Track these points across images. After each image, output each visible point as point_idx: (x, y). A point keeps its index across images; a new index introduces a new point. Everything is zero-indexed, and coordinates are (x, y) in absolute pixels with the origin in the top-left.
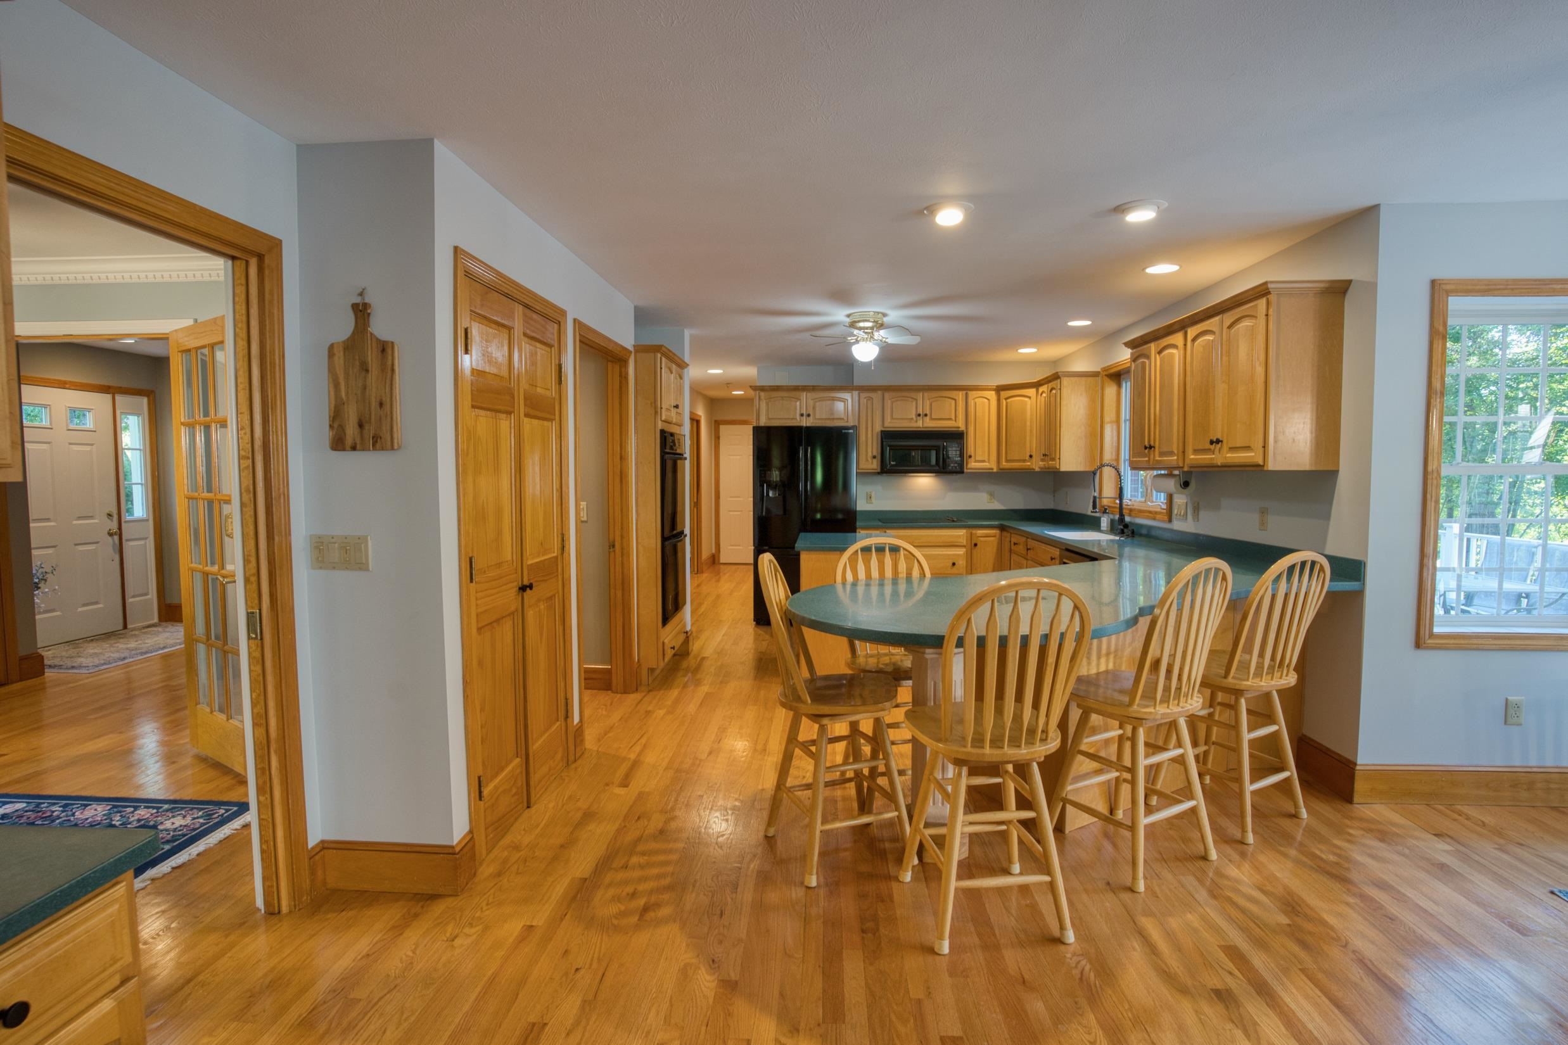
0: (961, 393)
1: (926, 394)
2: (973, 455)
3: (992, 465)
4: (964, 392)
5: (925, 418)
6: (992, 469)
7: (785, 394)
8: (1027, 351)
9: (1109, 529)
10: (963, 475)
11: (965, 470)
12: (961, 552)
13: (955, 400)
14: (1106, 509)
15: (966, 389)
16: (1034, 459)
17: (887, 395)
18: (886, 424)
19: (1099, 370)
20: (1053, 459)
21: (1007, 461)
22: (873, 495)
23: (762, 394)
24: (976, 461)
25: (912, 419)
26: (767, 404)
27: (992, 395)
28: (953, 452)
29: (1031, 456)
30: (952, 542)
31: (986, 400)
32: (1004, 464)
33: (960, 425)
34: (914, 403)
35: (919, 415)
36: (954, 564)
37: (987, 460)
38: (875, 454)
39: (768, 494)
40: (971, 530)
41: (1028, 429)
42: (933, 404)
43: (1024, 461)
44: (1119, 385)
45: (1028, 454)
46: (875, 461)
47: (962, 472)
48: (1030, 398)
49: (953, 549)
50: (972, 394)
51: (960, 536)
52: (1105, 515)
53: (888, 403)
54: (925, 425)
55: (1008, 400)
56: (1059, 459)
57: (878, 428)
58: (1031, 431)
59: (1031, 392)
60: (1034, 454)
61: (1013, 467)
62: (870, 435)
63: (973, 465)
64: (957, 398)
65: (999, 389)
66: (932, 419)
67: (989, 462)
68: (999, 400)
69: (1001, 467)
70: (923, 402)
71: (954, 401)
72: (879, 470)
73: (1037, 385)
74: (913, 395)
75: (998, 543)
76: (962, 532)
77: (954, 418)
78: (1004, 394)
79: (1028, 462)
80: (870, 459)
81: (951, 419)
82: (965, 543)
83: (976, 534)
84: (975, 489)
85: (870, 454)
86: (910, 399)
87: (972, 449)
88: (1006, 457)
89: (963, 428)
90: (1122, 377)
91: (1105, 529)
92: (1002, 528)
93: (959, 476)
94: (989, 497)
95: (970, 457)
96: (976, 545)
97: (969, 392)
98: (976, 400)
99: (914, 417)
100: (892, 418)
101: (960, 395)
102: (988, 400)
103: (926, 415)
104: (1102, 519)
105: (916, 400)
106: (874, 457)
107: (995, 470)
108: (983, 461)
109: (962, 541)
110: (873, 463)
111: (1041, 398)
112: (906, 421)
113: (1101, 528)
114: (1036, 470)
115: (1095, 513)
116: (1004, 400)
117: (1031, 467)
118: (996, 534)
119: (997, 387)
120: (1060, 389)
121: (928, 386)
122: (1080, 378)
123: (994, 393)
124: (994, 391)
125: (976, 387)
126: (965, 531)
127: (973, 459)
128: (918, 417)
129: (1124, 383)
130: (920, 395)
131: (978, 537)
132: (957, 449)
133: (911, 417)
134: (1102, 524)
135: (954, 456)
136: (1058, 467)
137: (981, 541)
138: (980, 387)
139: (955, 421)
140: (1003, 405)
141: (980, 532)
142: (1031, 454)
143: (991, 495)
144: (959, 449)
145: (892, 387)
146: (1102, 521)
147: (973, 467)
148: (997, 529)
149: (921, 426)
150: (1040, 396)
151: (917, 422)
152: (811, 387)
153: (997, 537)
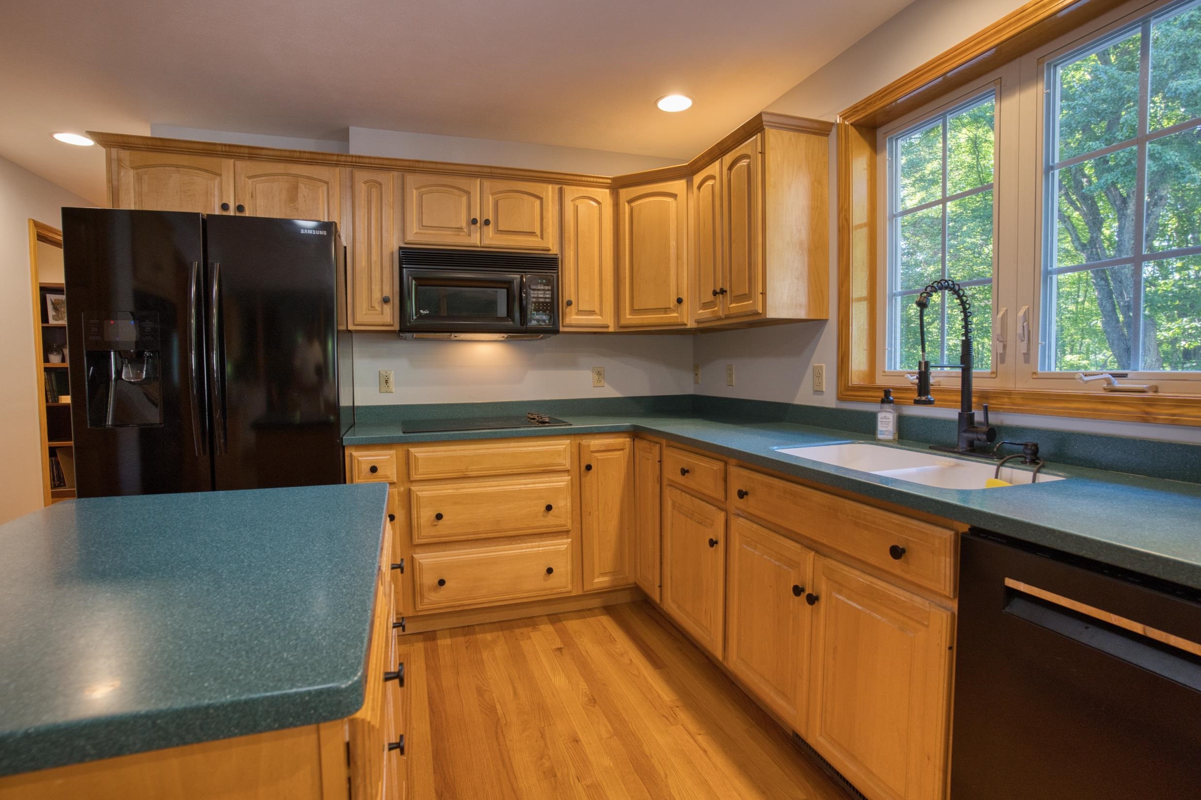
0: (550, 187)
1: (487, 183)
2: (573, 299)
3: (606, 319)
4: (557, 187)
5: (485, 228)
6: (608, 327)
8: (674, 102)
9: (896, 437)
10: (558, 336)
11: (561, 329)
12: (562, 482)
13: (541, 199)
14: (887, 392)
15: (561, 181)
16: (685, 305)
17: (410, 178)
18: (410, 237)
19: (837, 117)
20: (742, 298)
21: (634, 311)
22: (392, 380)
23: (125, 154)
24: (580, 312)
25: (460, 229)
26: (139, 179)
27: (604, 195)
28: (539, 293)
29: (680, 301)
30: (544, 465)
31: (595, 204)
32: (629, 318)
33: (551, 244)
34: (464, 199)
35: (474, 221)
36: (549, 508)
37: (597, 311)
38: (387, 292)
39: (119, 373)
40: (578, 440)
41: (673, 251)
42: (500, 203)
43: (666, 310)
44: (875, 147)
45: (673, 299)
46: (387, 308)
47: (556, 332)
48: (674, 196)
49: (545, 478)
50: (571, 192)
51: (558, 453)
52: (887, 406)
53: (413, 195)
54: (487, 242)
55: (633, 204)
56: (764, 294)
57: (393, 243)
58: (678, 257)
59: (678, 186)
60: (685, 297)
61: (645, 322)
62: (375, 257)
63: (573, 319)
64: (543, 195)
65: (617, 185)
66: (499, 231)
67: (601, 315)
68: (616, 205)
69: (623, 322)
70: (482, 197)
71: (538, 202)
72: (397, 327)
73: (687, 172)
74: (462, 182)
75: (628, 462)
76: (563, 445)
77: (538, 233)
78: (625, 194)
79: (673, 311)
80: (378, 307)
81: (532, 234)
82: (568, 467)
83: (589, 446)
84: (573, 365)
85: (377, 296)
86: (456, 192)
87: (573, 288)
88: (631, 305)
89: (555, 250)
90: (880, 132)
91: (890, 437)
92: (636, 433)
93: (553, 337)
94: (596, 377)
95: (569, 303)
96: (589, 468)
97: (564, 186)
98: (578, 202)
99: (464, 225)
100: (423, 226)
101: (550, 191)
102: (599, 203)
103: (487, 222)
104: (880, 416)
105: (468, 193)
106: (386, 301)
107: (611, 329)
108: (592, 312)
109: (563, 462)
110: (382, 313)
111: (701, 189)
112: (450, 233)
113: (880, 436)
114: (689, 326)
115: (924, 398)
116: (626, 204)
117: (679, 321)
118: (624, 444)
119: (615, 180)
120: (763, 153)
121: (491, 167)
122: (796, 134)
123: (607, 191)
124: (607, 188)
125: (578, 178)
126: (568, 441)
127: (573, 308)
128: (473, 227)
129: (891, 140)
130: (475, 185)
131: (593, 452)
132: (547, 288)
133: (459, 226)
134: (881, 427)
135: (542, 300)
136: (761, 311)
137: (598, 459)
138: (584, 179)
139: (542, 238)
140: (624, 213)
141: (596, 443)
142: (680, 296)
143: (599, 373)
144: (550, 288)
145: (421, 165)
146: (879, 420)
147: (573, 322)
148: (626, 435)
149: (479, 244)
150: (699, 187)
151: (470, 235)
152: (246, 151)
153: (627, 450)
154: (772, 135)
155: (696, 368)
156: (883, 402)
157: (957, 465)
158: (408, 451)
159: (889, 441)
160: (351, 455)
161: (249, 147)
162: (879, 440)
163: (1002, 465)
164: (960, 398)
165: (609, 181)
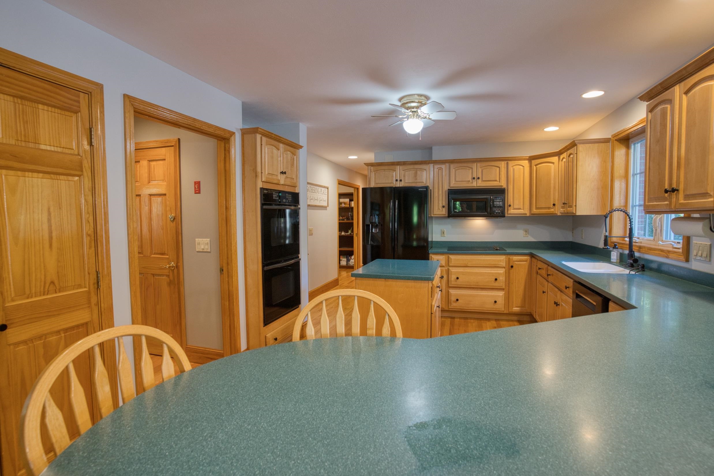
0: (503, 162)
1: (479, 164)
2: (511, 204)
3: (526, 211)
4: (506, 162)
5: (478, 180)
6: (526, 214)
7: (386, 167)
8: (551, 129)
10: (504, 218)
11: (506, 215)
12: (502, 271)
13: (499, 167)
14: (615, 245)
15: (507, 160)
16: (556, 206)
17: (452, 166)
18: (452, 185)
19: (610, 137)
20: (571, 207)
21: (537, 208)
22: (445, 233)
23: (372, 168)
24: (514, 209)
25: (469, 181)
26: (375, 174)
27: (526, 163)
28: (498, 203)
29: (554, 205)
30: (495, 265)
31: (522, 167)
32: (535, 211)
33: (503, 184)
34: (471, 170)
35: (474, 178)
36: (496, 279)
37: (522, 208)
38: (444, 204)
39: (372, 231)
40: (509, 256)
41: (552, 185)
42: (484, 171)
43: (549, 208)
44: (628, 147)
45: (552, 204)
46: (444, 209)
47: (504, 216)
48: (553, 163)
49: (496, 269)
50: (511, 163)
51: (500, 261)
52: (615, 250)
53: (453, 171)
54: (478, 185)
55: (537, 166)
56: (576, 206)
57: (446, 188)
58: (554, 188)
59: (555, 159)
60: (556, 203)
61: (541, 213)
62: (440, 192)
63: (512, 211)
64: (500, 166)
65: (531, 159)
66: (483, 181)
67: (523, 209)
68: (531, 167)
69: (532, 212)
70: (477, 170)
71: (498, 169)
72: (447, 215)
73: (558, 154)
74: (470, 165)
75: (529, 266)
76: (503, 258)
77: (498, 180)
78: (534, 162)
79: (552, 209)
80: (441, 209)
81: (496, 181)
82: (504, 266)
83: (512, 259)
84: (514, 228)
85: (441, 205)
86: (468, 168)
87: (512, 200)
88: (536, 205)
89: (504, 186)
90: (631, 140)
92: (532, 256)
93: (502, 219)
94: (525, 233)
95: (510, 206)
96: (512, 267)
97: (509, 162)
98: (515, 167)
99: (470, 180)
100: (456, 181)
101: (503, 164)
103: (479, 178)
104: (612, 253)
105: (472, 168)
106: (443, 207)
107: (528, 215)
108: (519, 209)
109: (502, 264)
110: (442, 211)
111: (563, 161)
112: (465, 183)
113: (612, 261)
114: (558, 215)
115: (606, 247)
116: (535, 166)
117: (554, 212)
118: (527, 259)
119: (530, 157)
121: (480, 158)
122: (593, 144)
123: (527, 161)
124: (527, 160)
125: (514, 158)
126: (505, 257)
127: (512, 207)
128: (473, 180)
129: (634, 144)
130: (474, 165)
131: (514, 261)
132: (500, 200)
133: (469, 180)
134: (612, 257)
135: (498, 205)
136: (575, 212)
137: (516, 264)
138: (517, 158)
139: (500, 182)
140: (534, 170)
141: (515, 258)
142: (555, 203)
143: (526, 231)
144: (502, 201)
145: (456, 161)
147: (512, 213)
148: (528, 256)
149: (475, 186)
150: (561, 161)
151: (472, 183)
152: (403, 163)
153: (528, 262)
155: (573, 229)
156: (613, 248)
157: (624, 271)
158: (449, 257)
159: (615, 262)
160: (431, 256)
161: (403, 162)
163: (632, 270)
164: (628, 247)
165: (528, 158)
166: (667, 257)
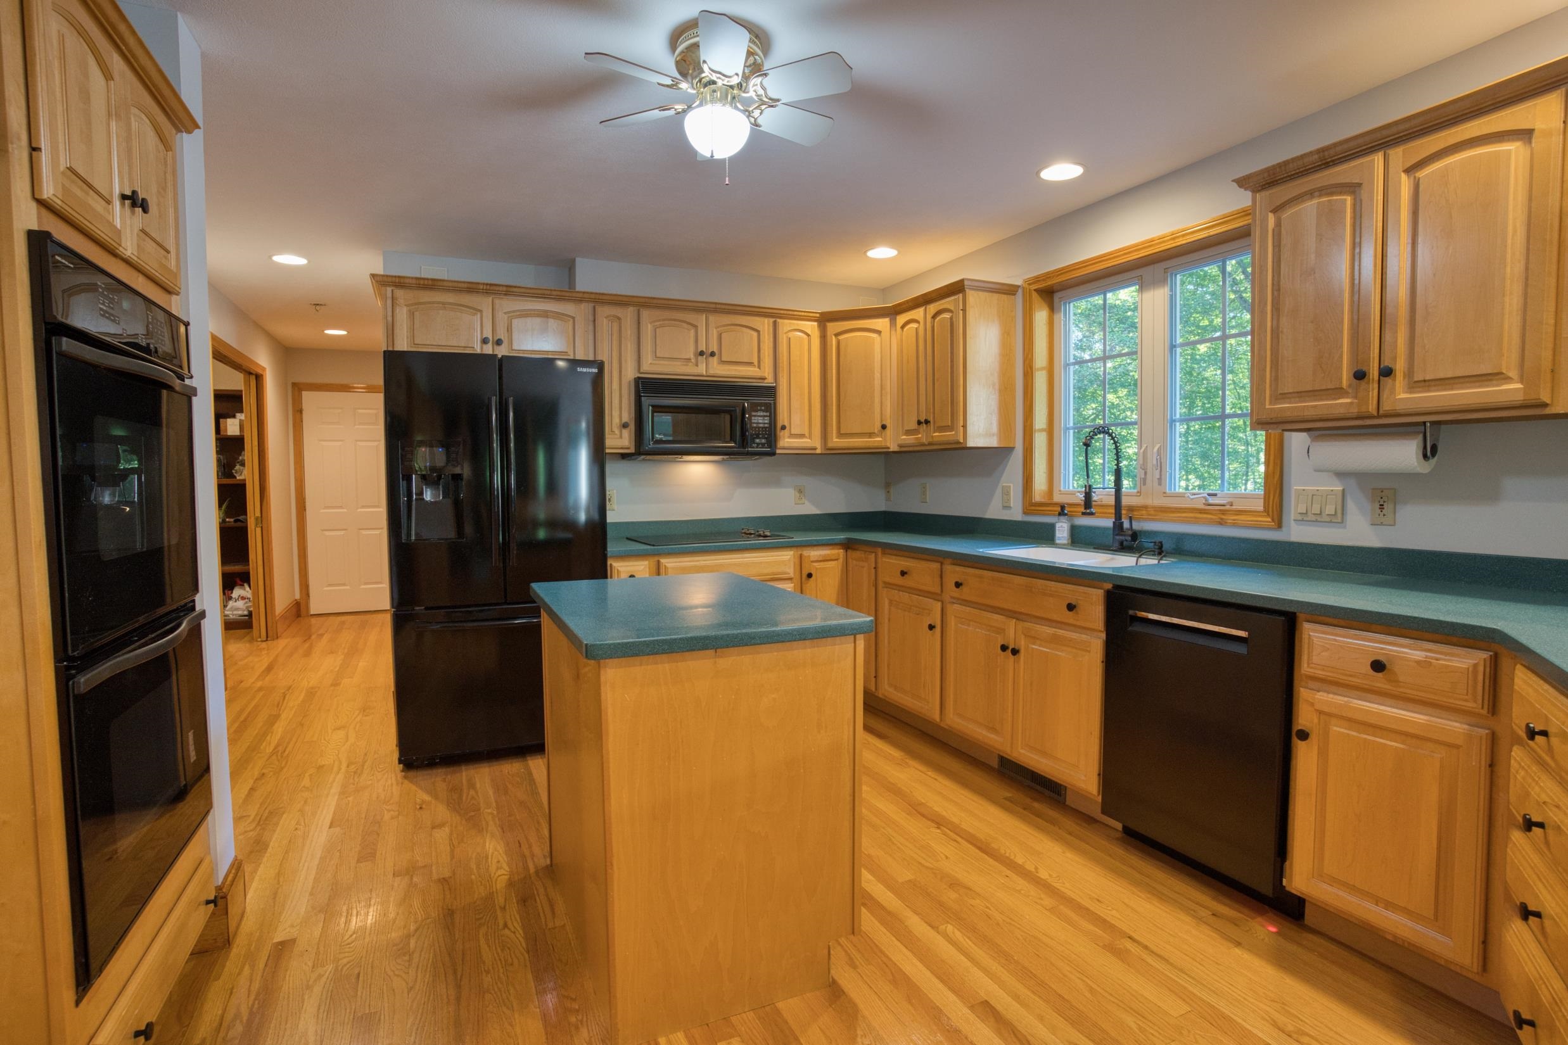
0: (766, 320)
1: (712, 318)
2: (786, 424)
3: (813, 442)
4: (772, 320)
5: (711, 359)
6: (815, 449)
7: (450, 298)
8: (882, 253)
9: (1070, 541)
10: (776, 458)
11: (778, 451)
13: (758, 331)
14: (1063, 508)
15: (775, 315)
16: (888, 431)
17: (645, 314)
18: (645, 367)
19: (1019, 282)
20: (950, 428)
21: (840, 435)
22: (614, 498)
23: (399, 293)
24: (792, 436)
25: (689, 360)
26: (411, 315)
27: (811, 327)
28: (759, 420)
29: (884, 427)
30: (773, 574)
31: (805, 336)
32: (835, 441)
33: (767, 373)
34: (692, 332)
35: (702, 353)
37: (807, 435)
38: (625, 419)
39: (420, 493)
40: (799, 551)
41: (877, 383)
42: (723, 335)
43: (870, 435)
44: (1052, 309)
45: (878, 425)
46: (626, 433)
47: (773, 454)
48: (879, 332)
50: (785, 325)
52: (1062, 518)
53: (648, 329)
54: (711, 372)
55: (841, 337)
56: (965, 426)
57: (630, 374)
58: (882, 387)
59: (882, 323)
60: (888, 423)
61: (851, 445)
62: (616, 386)
63: (786, 442)
64: (760, 329)
65: (824, 319)
66: (723, 362)
67: (810, 437)
68: (824, 338)
69: (830, 445)
70: (708, 331)
71: (755, 334)
72: (632, 450)
73: (893, 312)
74: (690, 317)
75: (842, 571)
77: (756, 363)
78: (832, 327)
79: (877, 436)
80: (617, 432)
81: (750, 364)
82: (792, 575)
83: (809, 557)
84: (777, 483)
85: (623, 420)
86: (685, 325)
87: (786, 415)
88: (839, 428)
89: (770, 379)
90: (1057, 296)
91: (1065, 542)
92: (848, 545)
94: (797, 494)
95: (783, 428)
96: (810, 575)
97: (778, 320)
98: (790, 334)
99: (692, 356)
100: (655, 356)
101: (765, 324)
102: (808, 335)
103: (713, 354)
104: (1058, 525)
105: (696, 327)
106: (625, 426)
107: (818, 451)
108: (802, 436)
109: (788, 571)
110: (621, 437)
111: (905, 329)
112: (679, 363)
113: (1058, 542)
114: (891, 450)
115: (1088, 511)
116: (834, 337)
117: (883, 444)
118: (839, 555)
119: (822, 314)
120: (964, 310)
121: (716, 303)
122: (991, 294)
123: (816, 324)
124: (815, 321)
125: (790, 313)
126: (792, 553)
127: (786, 432)
128: (700, 358)
129: (1065, 304)
130: (701, 320)
131: (813, 562)
132: (765, 414)
133: (688, 357)
134: (1058, 534)
135: (761, 425)
136: (962, 441)
137: (817, 569)
138: (795, 313)
139: (759, 367)
140: (832, 345)
141: (815, 553)
142: (884, 423)
143: (800, 491)
144: (768, 414)
145: (655, 301)
146: (1057, 528)
147: (786, 445)
148: (839, 547)
149: (705, 373)
150: (903, 327)
151: (697, 365)
152: (505, 289)
153: (841, 560)
154: (972, 297)
155: (888, 486)
156: (1060, 514)
157: (1112, 559)
158: (659, 562)
159: (1064, 545)
160: (611, 564)
161: (507, 286)
162: (1059, 544)
163: (1140, 557)
164: (1113, 511)
165: (818, 315)
166: (1221, 523)
